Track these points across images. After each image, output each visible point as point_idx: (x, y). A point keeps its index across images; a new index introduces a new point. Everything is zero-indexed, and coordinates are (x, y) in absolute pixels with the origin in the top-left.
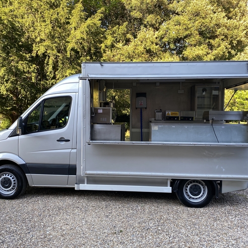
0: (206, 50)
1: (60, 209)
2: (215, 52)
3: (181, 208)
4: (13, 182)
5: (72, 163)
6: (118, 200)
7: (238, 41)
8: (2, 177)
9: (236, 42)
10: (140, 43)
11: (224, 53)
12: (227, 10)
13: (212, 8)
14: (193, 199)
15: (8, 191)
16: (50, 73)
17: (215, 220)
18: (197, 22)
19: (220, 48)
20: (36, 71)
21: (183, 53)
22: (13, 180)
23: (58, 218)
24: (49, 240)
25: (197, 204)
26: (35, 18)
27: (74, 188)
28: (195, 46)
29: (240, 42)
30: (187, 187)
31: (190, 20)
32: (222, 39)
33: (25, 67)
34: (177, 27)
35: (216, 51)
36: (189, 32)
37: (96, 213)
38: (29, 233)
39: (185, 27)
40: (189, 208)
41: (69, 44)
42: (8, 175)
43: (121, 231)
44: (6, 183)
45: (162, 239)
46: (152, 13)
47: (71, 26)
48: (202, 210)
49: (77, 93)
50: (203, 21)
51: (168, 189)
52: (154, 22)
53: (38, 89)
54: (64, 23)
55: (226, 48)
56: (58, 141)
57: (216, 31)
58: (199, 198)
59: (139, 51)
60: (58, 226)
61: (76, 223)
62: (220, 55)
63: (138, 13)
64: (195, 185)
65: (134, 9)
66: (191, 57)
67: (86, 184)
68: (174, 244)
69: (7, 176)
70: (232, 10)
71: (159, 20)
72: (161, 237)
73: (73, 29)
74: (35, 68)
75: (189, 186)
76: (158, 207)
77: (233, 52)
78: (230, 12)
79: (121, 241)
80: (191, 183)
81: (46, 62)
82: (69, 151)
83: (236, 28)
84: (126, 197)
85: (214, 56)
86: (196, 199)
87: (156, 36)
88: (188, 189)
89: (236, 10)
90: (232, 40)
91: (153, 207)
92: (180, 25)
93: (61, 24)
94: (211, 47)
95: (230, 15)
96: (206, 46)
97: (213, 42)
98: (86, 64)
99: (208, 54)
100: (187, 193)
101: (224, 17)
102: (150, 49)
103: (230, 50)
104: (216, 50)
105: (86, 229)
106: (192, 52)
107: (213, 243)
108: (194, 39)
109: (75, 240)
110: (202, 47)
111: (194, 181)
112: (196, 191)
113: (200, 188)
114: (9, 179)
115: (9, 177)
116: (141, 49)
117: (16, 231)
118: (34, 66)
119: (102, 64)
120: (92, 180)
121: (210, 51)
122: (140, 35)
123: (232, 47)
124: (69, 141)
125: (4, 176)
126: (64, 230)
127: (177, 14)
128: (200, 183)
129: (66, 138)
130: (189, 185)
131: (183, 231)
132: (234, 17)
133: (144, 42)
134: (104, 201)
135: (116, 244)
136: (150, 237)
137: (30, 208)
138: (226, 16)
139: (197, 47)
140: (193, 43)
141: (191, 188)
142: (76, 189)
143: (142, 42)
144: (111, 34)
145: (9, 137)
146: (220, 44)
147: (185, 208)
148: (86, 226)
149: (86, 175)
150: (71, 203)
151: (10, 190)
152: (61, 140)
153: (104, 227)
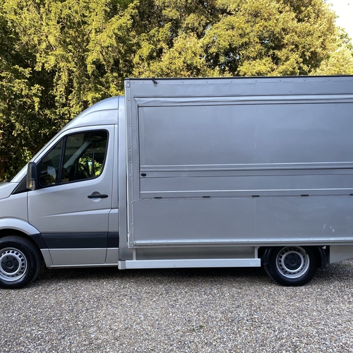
0: (270, 65)
1: (99, 299)
2: (282, 68)
3: (274, 289)
4: (20, 263)
5: (112, 229)
6: (181, 282)
7: (312, 53)
8: (3, 256)
9: (309, 54)
10: (177, 54)
11: (294, 69)
12: (297, 9)
13: (277, 5)
14: (290, 273)
15: (13, 276)
16: (60, 98)
17: (327, 303)
18: (257, 26)
19: (288, 62)
20: (40, 95)
21: (238, 69)
22: (20, 259)
23: (102, 313)
24: (98, 347)
25: (295, 281)
26: (39, 13)
27: (117, 267)
28: (255, 59)
29: (314, 54)
30: (281, 257)
31: (248, 22)
32: (292, 50)
33: (24, 88)
34: (230, 32)
35: (284, 67)
36: (247, 40)
37: (154, 301)
38: (63, 338)
39: (240, 32)
40: (284, 288)
41: (89, 53)
42: (13, 252)
43: (201, 327)
44: (10, 265)
45: (264, 334)
46: (194, 12)
47: (90, 28)
48: (303, 288)
49: (116, 126)
50: (266, 24)
51: (255, 262)
52: (196, 24)
53: (42, 121)
54: (79, 22)
55: (297, 63)
56: (90, 197)
57: (283, 38)
58: (298, 272)
59: (176, 66)
60: (105, 325)
61: (131, 318)
62: (288, 73)
63: (174, 11)
64: (293, 254)
65: (168, 7)
66: (249, 74)
67: (135, 261)
68: (284, 341)
69: (10, 254)
70: (303, 9)
71: (203, 23)
72: (261, 330)
73: (93, 31)
74: (38, 90)
75: (284, 257)
76: (240, 288)
77: (305, 68)
78: (301, 12)
79: (206, 341)
80: (286, 251)
81: (55, 80)
82: (107, 211)
83: (309, 34)
84: (190, 276)
85: (281, 73)
86: (294, 273)
87: (200, 44)
88: (282, 260)
89: (308, 9)
90: (304, 52)
91: (234, 289)
92: (233, 28)
93: (74, 23)
94: (276, 60)
95: (301, 16)
96: (270, 59)
97: (279, 53)
98: (131, 81)
99: (273, 70)
100: (281, 265)
101: (293, 19)
102: (192, 64)
103: (302, 65)
104: (283, 64)
105: (149, 328)
106: (250, 68)
107: (337, 335)
108: (253, 50)
109: (137, 345)
110: (264, 61)
111: (291, 248)
112: (293, 262)
113: (299, 258)
114: (15, 259)
115: (14, 254)
116: (179, 63)
117: (42, 337)
118: (37, 86)
119: (156, 81)
120: (144, 253)
121: (275, 67)
122: (178, 43)
123: (305, 61)
124: (106, 196)
125: (7, 254)
126: (116, 331)
127: (230, 14)
128: (299, 251)
129: (102, 193)
130: (283, 254)
131: (289, 320)
132: (306, 19)
133: (183, 53)
134: (161, 283)
135: (200, 346)
136: (246, 333)
137: (53, 301)
138: (296, 17)
139: (258, 60)
140: (252, 55)
141: (286, 258)
142: (120, 268)
143: (180, 53)
144: (147, 40)
145: (12, 194)
146: (288, 57)
147: (280, 288)
148: (146, 322)
149: (135, 247)
150: (113, 289)
151: (17, 275)
152: (95, 195)
153: (173, 323)
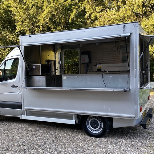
27: (19, 118)
43: (24, 145)
51: (73, 122)
56: (12, 87)
64: (94, 120)
67: (25, 116)
80: (92, 118)
82: (17, 93)
88: (89, 122)
100: (89, 125)
111: (94, 117)
112: (94, 124)
113: (98, 122)
124: (17, 87)
128: (98, 119)
130: (90, 119)
141: (91, 122)
152: (14, 86)
